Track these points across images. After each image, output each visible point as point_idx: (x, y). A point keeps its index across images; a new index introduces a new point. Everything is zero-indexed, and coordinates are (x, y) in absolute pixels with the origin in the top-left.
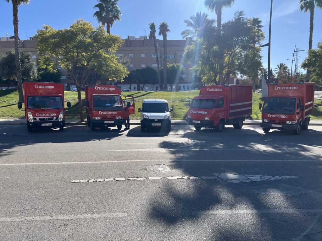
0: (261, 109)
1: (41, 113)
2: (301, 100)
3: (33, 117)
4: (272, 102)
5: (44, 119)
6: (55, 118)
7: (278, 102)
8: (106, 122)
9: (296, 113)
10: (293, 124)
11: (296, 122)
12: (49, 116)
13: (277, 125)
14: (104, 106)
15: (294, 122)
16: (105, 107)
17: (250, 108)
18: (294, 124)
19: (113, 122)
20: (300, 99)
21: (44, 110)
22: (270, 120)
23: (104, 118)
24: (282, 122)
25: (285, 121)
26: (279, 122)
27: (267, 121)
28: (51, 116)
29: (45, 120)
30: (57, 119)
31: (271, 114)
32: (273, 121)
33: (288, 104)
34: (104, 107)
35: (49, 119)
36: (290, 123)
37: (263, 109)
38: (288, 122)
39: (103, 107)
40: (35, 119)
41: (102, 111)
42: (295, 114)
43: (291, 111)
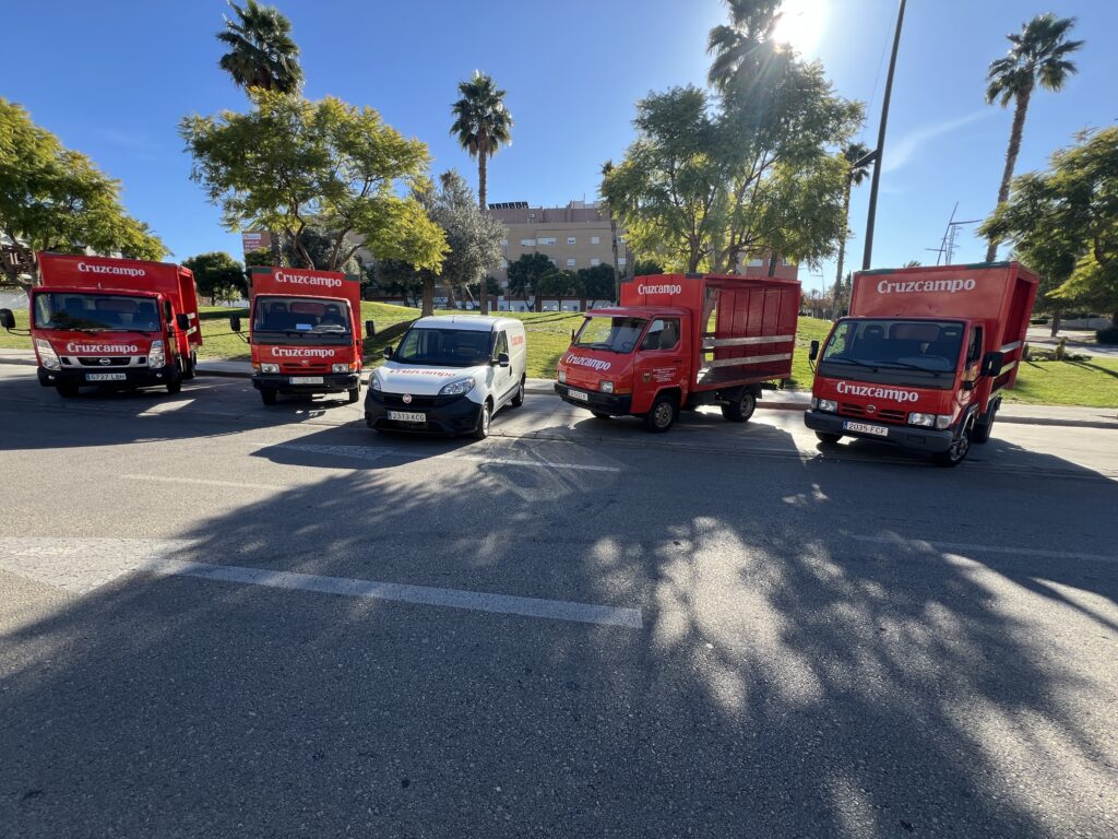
0: (815, 361)
1: (85, 344)
2: (985, 329)
3: (58, 354)
4: (861, 337)
5: (96, 362)
6: (134, 360)
7: (887, 336)
8: (296, 381)
9: (957, 384)
10: (940, 426)
11: (951, 420)
12: (115, 353)
13: (869, 427)
14: (288, 330)
15: (943, 421)
16: (292, 335)
17: (787, 356)
18: (945, 426)
19: (320, 380)
20: (978, 330)
21: (93, 335)
22: (844, 405)
23: (291, 368)
24: (892, 414)
25: (903, 413)
26: (880, 416)
27: (830, 408)
28: (122, 353)
29: (100, 364)
30: (142, 360)
31: (849, 380)
32: (855, 409)
33: (927, 345)
34: (288, 334)
35: (114, 361)
36: (927, 422)
37: (821, 360)
38: (916, 418)
39: (285, 335)
40: (66, 361)
41: (281, 345)
42: (952, 389)
43: (937, 374)
